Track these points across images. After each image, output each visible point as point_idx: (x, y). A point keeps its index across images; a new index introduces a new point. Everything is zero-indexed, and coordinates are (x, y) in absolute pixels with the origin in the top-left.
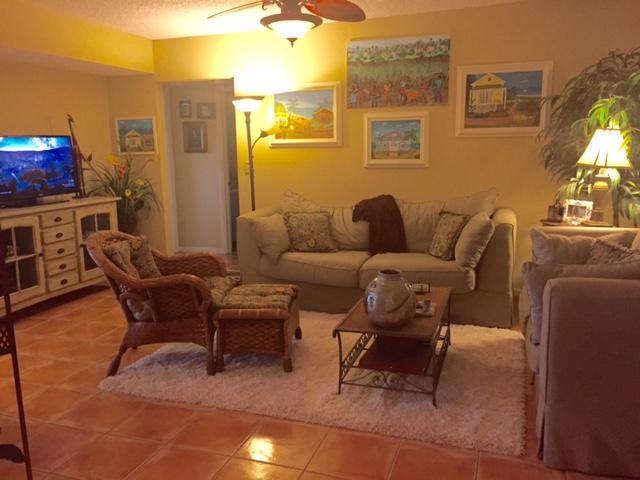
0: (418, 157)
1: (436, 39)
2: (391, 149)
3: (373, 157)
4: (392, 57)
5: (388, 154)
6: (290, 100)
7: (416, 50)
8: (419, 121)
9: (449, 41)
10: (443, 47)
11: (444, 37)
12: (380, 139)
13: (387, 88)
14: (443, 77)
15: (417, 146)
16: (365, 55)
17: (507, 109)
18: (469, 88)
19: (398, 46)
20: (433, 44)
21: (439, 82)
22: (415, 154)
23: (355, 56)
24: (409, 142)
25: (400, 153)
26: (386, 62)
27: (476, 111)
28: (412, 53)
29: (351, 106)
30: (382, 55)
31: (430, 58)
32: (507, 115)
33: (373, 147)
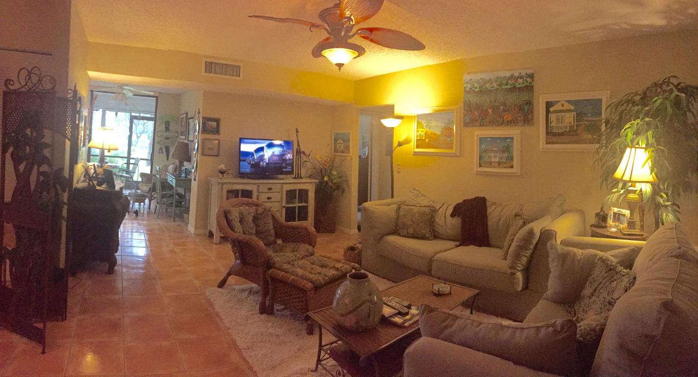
0: (512, 167)
1: (523, 73)
2: (493, 160)
3: (480, 166)
4: (494, 87)
5: (491, 164)
6: (427, 120)
7: (509, 81)
8: (512, 138)
9: (533, 74)
10: (528, 79)
11: (529, 72)
12: (486, 151)
13: (490, 111)
14: (529, 103)
15: (512, 159)
16: (476, 85)
17: (577, 129)
18: (548, 112)
19: (498, 78)
20: (521, 77)
21: (526, 108)
22: (510, 165)
23: (469, 86)
24: (506, 155)
25: (499, 163)
26: (490, 91)
27: (554, 131)
28: (507, 84)
29: (466, 125)
30: (488, 86)
31: (520, 88)
32: (577, 135)
33: (481, 158)
